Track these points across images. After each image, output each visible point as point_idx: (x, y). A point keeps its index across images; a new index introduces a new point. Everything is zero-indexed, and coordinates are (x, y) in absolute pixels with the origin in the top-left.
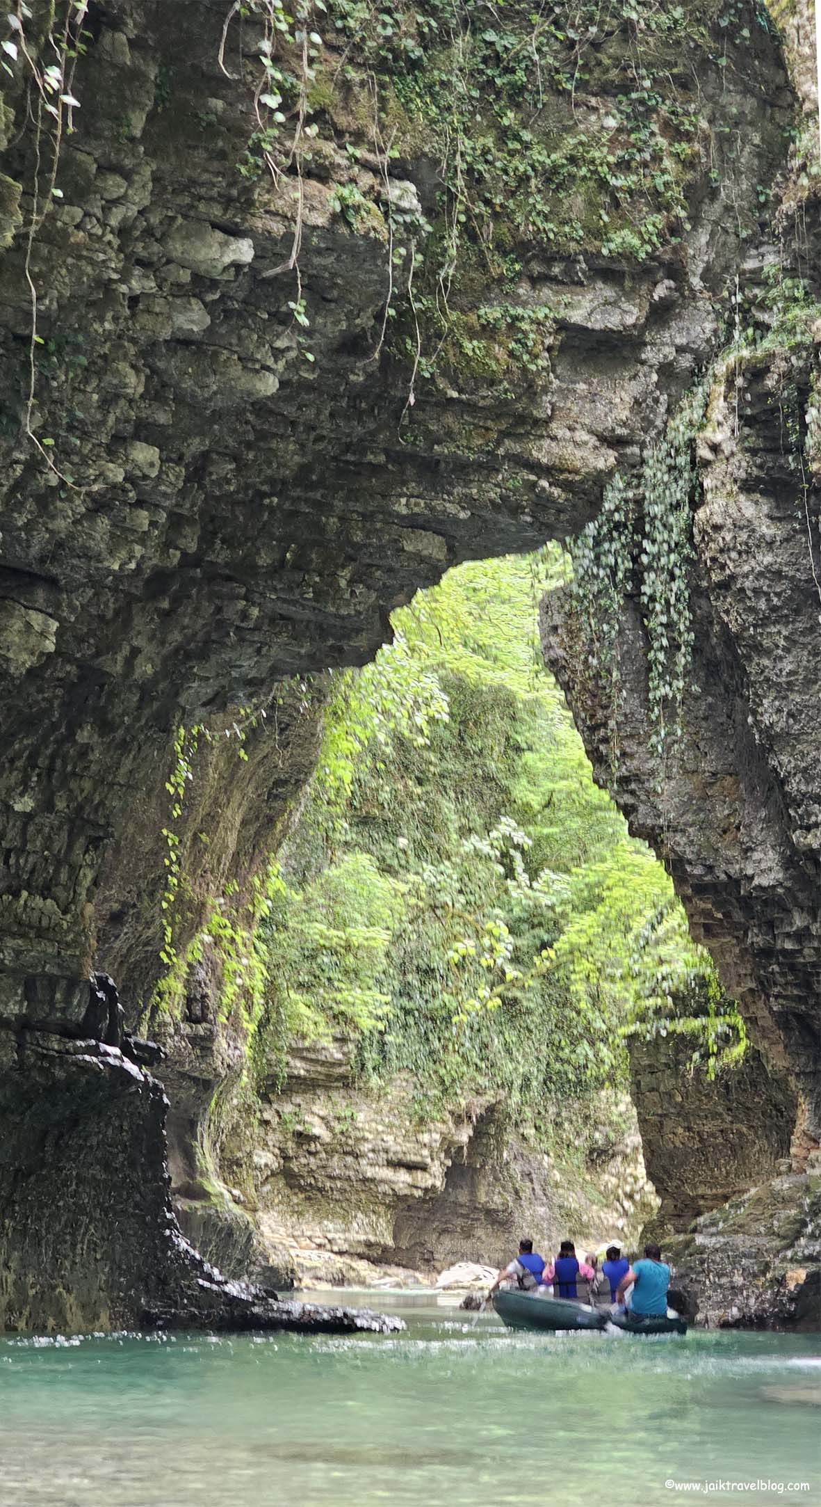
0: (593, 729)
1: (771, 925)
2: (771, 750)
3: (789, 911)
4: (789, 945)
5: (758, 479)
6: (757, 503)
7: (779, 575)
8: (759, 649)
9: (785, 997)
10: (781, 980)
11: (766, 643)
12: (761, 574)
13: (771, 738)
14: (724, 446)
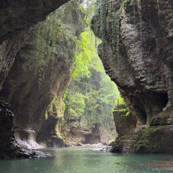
0: (105, 64)
1: (132, 92)
2: (132, 64)
3: (135, 90)
4: (135, 95)
5: (129, 21)
6: (129, 25)
7: (133, 36)
8: (129, 48)
9: (135, 103)
10: (134, 100)
11: (131, 47)
12: (130, 36)
13: (132, 62)
14: (124, 16)
